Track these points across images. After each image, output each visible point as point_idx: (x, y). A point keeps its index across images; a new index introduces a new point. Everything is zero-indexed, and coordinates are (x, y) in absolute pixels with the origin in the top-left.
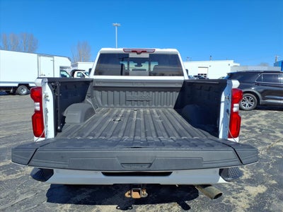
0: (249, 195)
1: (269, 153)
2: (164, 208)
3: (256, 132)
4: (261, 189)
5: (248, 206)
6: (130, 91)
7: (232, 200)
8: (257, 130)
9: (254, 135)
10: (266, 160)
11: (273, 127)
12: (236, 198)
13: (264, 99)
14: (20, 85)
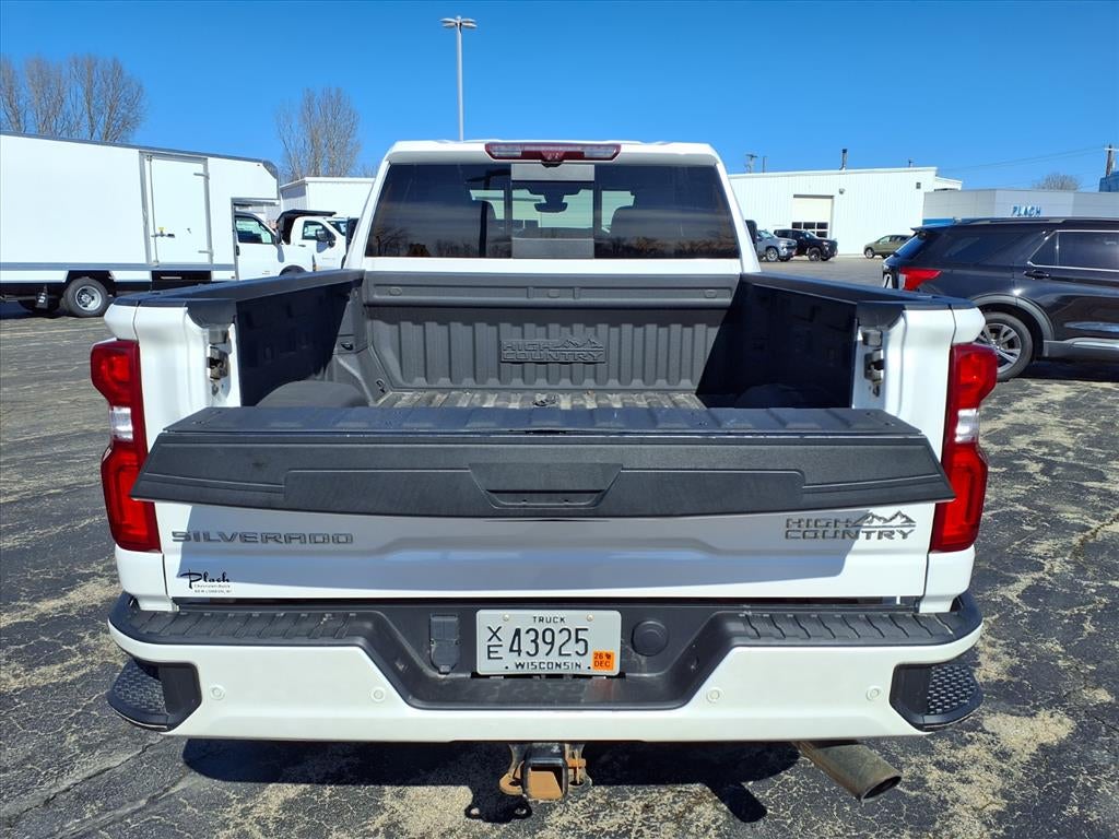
0: (1003, 755)
1: (1080, 570)
2: (658, 812)
3: (1030, 476)
4: (1052, 727)
5: (999, 805)
6: (518, 323)
7: (934, 776)
8: (1034, 468)
9: (1020, 489)
10: (1069, 601)
11: (1098, 453)
12: (951, 768)
13: (1062, 334)
14: (74, 275)
